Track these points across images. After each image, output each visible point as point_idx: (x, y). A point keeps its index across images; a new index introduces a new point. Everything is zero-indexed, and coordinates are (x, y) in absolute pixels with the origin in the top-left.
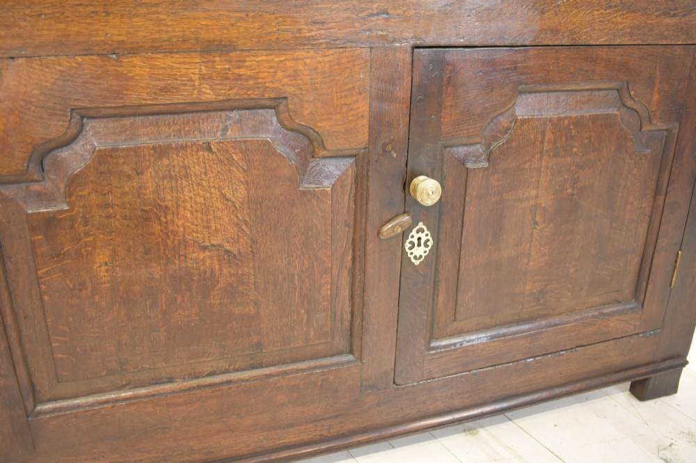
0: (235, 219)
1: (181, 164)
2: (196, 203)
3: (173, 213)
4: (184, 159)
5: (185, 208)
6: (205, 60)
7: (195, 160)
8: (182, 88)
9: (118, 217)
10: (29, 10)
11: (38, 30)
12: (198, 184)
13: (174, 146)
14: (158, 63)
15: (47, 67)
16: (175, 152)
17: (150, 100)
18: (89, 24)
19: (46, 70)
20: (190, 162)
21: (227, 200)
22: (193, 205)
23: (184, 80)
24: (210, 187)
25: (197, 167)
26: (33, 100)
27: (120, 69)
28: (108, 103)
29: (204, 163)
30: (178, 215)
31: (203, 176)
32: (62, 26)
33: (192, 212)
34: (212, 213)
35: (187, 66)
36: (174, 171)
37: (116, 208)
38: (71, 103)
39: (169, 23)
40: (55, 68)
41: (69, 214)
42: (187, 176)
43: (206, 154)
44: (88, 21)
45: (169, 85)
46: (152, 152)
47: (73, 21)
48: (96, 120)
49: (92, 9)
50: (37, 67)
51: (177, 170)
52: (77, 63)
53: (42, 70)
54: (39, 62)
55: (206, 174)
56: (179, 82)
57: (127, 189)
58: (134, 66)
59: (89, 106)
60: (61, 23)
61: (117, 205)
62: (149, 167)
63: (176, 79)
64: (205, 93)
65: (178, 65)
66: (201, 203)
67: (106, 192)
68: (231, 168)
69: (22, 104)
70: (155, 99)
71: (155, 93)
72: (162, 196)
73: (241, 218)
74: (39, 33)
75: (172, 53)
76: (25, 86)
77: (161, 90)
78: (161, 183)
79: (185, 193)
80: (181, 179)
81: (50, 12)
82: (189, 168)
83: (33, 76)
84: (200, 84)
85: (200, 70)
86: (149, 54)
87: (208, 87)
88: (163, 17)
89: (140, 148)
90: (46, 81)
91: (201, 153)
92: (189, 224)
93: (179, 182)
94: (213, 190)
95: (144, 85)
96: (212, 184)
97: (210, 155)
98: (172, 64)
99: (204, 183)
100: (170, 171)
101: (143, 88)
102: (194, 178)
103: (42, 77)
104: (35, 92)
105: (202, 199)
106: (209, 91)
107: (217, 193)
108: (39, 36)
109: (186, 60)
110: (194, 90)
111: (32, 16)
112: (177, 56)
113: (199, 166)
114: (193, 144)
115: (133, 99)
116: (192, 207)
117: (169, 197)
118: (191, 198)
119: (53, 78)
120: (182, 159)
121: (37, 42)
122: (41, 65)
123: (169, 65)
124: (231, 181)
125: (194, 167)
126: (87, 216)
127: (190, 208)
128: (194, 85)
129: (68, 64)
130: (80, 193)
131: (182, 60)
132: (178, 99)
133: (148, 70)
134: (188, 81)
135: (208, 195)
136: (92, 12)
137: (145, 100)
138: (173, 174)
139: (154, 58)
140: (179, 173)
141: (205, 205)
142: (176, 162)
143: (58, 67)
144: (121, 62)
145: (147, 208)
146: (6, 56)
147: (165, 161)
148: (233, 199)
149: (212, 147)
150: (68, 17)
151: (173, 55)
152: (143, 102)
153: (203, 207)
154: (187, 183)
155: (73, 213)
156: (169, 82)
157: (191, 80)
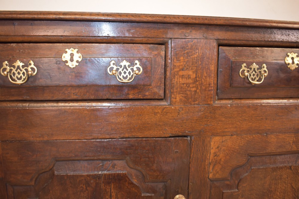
0: (294, 196)
1: (280, 174)
2: (282, 189)
3: (273, 193)
4: (281, 172)
5: (278, 191)
6: (295, 136)
7: (285, 173)
8: (287, 146)
9: (254, 194)
10: (241, 118)
11: (242, 125)
12: (284, 182)
13: (279, 167)
14: (280, 137)
15: (243, 139)
16: (279, 170)
17: (275, 150)
18: (259, 123)
19: (242, 139)
20: (283, 173)
21: (293, 188)
22: (281, 190)
23: (287, 143)
24: (288, 183)
25: (285, 175)
26: (236, 150)
27: (267, 139)
28: (261, 152)
29: (288, 174)
30: (275, 194)
31: (286, 179)
32: (251, 124)
33: (280, 193)
34: (286, 193)
35: (289, 138)
36: (277, 177)
37: (254, 191)
38: (248, 152)
39: (286, 122)
40: (245, 139)
41: (238, 193)
42: (281, 179)
43: (289, 170)
44: (259, 122)
45: (282, 145)
46: (271, 170)
47: (254, 122)
48: (253, 157)
49: (261, 118)
50: (239, 138)
51: (278, 176)
52: (253, 137)
53: (241, 140)
54: (240, 137)
55: (287, 178)
56: (286, 144)
57: (260, 184)
58: (272, 138)
59: (254, 153)
60: (250, 122)
61: (255, 190)
62: (269, 175)
63: (285, 143)
64: (294, 148)
65: (286, 138)
66: (284, 189)
67: (252, 185)
68: (297, 176)
69: (232, 152)
70: (277, 150)
71: (277, 148)
72: (271, 186)
73: (296, 195)
74: (242, 126)
75: (285, 133)
76: (234, 145)
77: (279, 147)
78: (271, 182)
79: (279, 185)
80: (279, 180)
81: (248, 119)
82: (282, 176)
83: (237, 142)
84: (293, 144)
85: (293, 139)
86: (277, 134)
87: (295, 145)
88: (284, 120)
89: (267, 168)
90: (241, 144)
91: (287, 170)
92: (278, 197)
93: (278, 181)
94: (289, 184)
95: (274, 145)
96: (289, 182)
97: (290, 171)
98: (284, 137)
99: (286, 182)
100: (275, 177)
101: (273, 146)
102: (283, 180)
103: (240, 142)
104: (237, 147)
105: (284, 188)
106: (295, 147)
107: (290, 185)
108: (242, 127)
109: (289, 136)
110: (290, 147)
111: (241, 120)
112: (287, 134)
113: (286, 174)
114: (285, 166)
115: (269, 150)
116: (280, 191)
117: (273, 187)
118: (280, 187)
119: (244, 142)
120: (280, 172)
121: (241, 130)
122: (241, 138)
123: (283, 138)
124: (296, 181)
125: (284, 176)
126: (244, 194)
127: (279, 191)
128: (290, 145)
129: (250, 138)
130: (243, 185)
131: (288, 136)
132: (284, 150)
133: (276, 139)
134: (289, 143)
135: (287, 186)
136: (261, 119)
137: (273, 150)
138: (276, 178)
139: (279, 135)
140: (278, 178)
141: (285, 190)
142: (278, 173)
143: (246, 139)
144: (268, 137)
145: (265, 191)
146: (230, 134)
147: (275, 173)
148: (295, 188)
149: (292, 168)
150: (253, 121)
151: (285, 134)
152: (272, 151)
153: (284, 191)
154: (280, 182)
155: (240, 193)
156: (282, 144)
157: (290, 143)
